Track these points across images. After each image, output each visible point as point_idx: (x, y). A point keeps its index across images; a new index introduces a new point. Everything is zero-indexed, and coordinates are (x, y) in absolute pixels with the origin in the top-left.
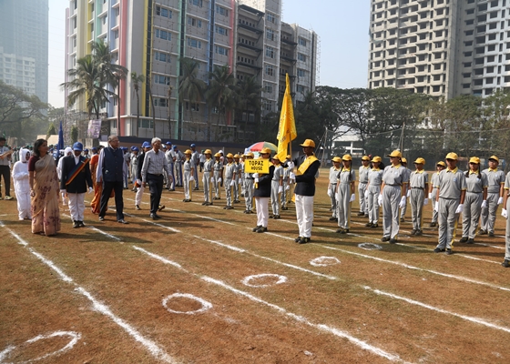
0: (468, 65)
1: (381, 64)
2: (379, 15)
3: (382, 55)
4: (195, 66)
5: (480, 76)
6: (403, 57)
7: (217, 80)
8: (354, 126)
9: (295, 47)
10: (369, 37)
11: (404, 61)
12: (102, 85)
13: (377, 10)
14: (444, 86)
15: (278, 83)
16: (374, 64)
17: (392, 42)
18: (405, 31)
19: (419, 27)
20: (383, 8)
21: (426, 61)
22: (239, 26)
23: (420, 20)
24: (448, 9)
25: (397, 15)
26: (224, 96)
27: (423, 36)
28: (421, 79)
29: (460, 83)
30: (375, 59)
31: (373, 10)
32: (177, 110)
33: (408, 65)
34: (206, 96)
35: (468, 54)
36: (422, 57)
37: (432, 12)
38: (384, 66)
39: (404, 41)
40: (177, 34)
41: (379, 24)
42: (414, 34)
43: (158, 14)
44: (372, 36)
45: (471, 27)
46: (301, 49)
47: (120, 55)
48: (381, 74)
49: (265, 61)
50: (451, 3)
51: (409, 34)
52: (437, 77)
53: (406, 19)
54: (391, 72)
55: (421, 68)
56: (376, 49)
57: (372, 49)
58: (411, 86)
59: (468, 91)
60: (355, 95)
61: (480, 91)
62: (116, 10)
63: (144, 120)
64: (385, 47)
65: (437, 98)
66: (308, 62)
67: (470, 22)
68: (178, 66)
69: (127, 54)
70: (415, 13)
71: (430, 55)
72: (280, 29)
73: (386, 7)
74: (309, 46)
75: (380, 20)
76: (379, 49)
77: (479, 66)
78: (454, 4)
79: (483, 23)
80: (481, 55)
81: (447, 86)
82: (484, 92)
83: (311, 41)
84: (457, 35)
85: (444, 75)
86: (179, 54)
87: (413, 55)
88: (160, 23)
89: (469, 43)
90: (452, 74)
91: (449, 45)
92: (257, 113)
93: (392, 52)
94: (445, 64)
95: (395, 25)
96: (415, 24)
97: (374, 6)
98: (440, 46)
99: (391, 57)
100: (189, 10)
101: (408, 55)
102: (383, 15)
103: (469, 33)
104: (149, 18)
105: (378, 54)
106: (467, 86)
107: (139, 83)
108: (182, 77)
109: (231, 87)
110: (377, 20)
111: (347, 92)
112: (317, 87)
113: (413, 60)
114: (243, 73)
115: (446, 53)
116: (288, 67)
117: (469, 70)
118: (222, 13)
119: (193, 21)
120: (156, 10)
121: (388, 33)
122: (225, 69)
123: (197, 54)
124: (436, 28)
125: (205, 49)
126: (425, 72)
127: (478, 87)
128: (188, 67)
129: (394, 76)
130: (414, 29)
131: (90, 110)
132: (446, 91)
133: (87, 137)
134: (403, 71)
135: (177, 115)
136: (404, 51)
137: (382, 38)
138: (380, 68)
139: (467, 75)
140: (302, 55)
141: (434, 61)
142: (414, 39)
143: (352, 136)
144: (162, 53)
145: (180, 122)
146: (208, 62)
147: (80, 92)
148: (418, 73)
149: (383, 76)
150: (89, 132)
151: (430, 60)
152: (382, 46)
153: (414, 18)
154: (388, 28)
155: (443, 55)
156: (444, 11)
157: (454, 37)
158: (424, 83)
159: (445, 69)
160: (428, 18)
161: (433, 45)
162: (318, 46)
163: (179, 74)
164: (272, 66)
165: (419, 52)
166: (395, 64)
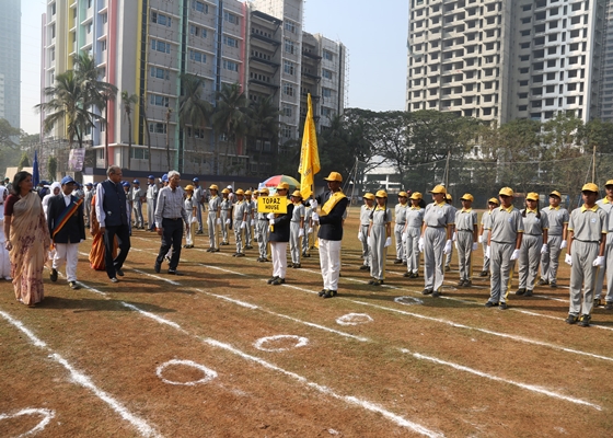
0: (524, 83)
1: (422, 82)
2: (419, 24)
3: (422, 71)
4: (198, 84)
5: (538, 97)
6: (447, 73)
7: (225, 100)
8: (390, 155)
9: (319, 62)
10: (407, 49)
11: (448, 79)
12: (86, 106)
13: (417, 18)
14: (496, 109)
15: (298, 104)
16: (413, 82)
17: (434, 56)
18: (449, 43)
19: (466, 38)
20: (424, 16)
21: (475, 79)
22: (252, 36)
23: (467, 30)
24: (500, 17)
25: (440, 24)
26: (234, 121)
27: (471, 49)
28: (469, 99)
29: (515, 104)
30: (415, 76)
31: (412, 18)
32: (177, 136)
33: (454, 83)
34: (213, 120)
35: (524, 70)
36: (470, 74)
37: (482, 20)
38: (425, 85)
39: (449, 55)
40: (177, 46)
41: (419, 34)
42: (460, 47)
43: (155, 21)
44: (411, 48)
45: (528, 39)
46: (326, 64)
47: (108, 70)
48: (422, 94)
49: (283, 79)
50: (503, 10)
51: (455, 47)
52: (488, 98)
53: (451, 29)
54: (433, 91)
55: (469, 87)
56: (415, 65)
57: (411, 64)
58: (458, 108)
59: (524, 114)
60: (391, 119)
61: (539, 115)
62: (103, 16)
63: (137, 149)
64: (426, 61)
65: (488, 122)
66: (335, 79)
67: (525, 33)
68: (179, 84)
69: (117, 69)
70: (462, 22)
71: (480, 72)
72: (300, 40)
73: (427, 14)
74: (335, 60)
75: (420, 29)
76: (419, 64)
77: (537, 85)
78: (507, 12)
79: (541, 34)
80: (539, 72)
81: (500, 108)
82: (543, 115)
83: (339, 54)
84: (511, 48)
85: (497, 96)
86: (179, 70)
87: (460, 71)
88: (157, 32)
89: (525, 58)
90: (506, 94)
91: (501, 60)
92: (274, 140)
93: (434, 67)
94: (497, 83)
95: (438, 36)
96: (461, 34)
97: (413, 13)
98: (491, 61)
99: (434, 74)
100: (192, 17)
101: (454, 71)
102: (424, 24)
103: (525, 45)
104: (144, 27)
105: (418, 70)
106: (523, 108)
107: (132, 104)
108: (183, 97)
109: (242, 110)
110: (417, 30)
111: (381, 115)
112: (345, 110)
113: (459, 77)
114: (257, 92)
115: (498, 69)
116: (311, 85)
117: (525, 89)
118: (231, 21)
119: (197, 30)
120: (151, 17)
121: (430, 45)
122: (235, 88)
123: (201, 70)
124: (486, 39)
125: (210, 64)
126: (474, 92)
127: (537, 110)
128: (190, 85)
129: (437, 96)
130: (460, 41)
131: (72, 137)
132: (499, 114)
133: (68, 169)
134: (448, 91)
135: (178, 142)
136: (449, 67)
137: (422, 51)
138: (421, 87)
139: (523, 96)
140: (327, 71)
141: (484, 78)
142: (460, 53)
143: (388, 168)
144: (158, 68)
145: (181, 152)
146: (214, 79)
147: (60, 115)
148: (465, 93)
149: (425, 97)
150: (70, 164)
151: (479, 77)
152: (423, 61)
153: (461, 28)
154: (430, 39)
155: (494, 72)
156: (496, 20)
157: (508, 50)
158: (473, 105)
159: (497, 87)
160: (477, 28)
161: (483, 60)
162: (346, 60)
163: (179, 93)
164: (292, 84)
165: (466, 68)
166: (439, 82)
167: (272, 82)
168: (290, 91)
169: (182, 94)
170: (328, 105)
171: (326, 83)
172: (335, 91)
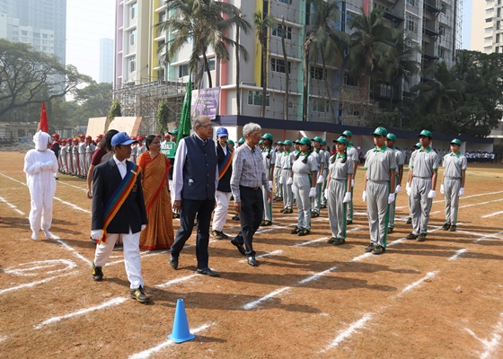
15: (421, 42)
32: (301, 77)
49: (407, 10)
66: (451, 14)
135: (303, 85)
145: (306, 96)
163: (304, 22)
164: (413, 17)
167: (393, 12)
168: (412, 27)
169: (307, 23)
170: (443, 44)
171: (442, 19)
172: (450, 28)
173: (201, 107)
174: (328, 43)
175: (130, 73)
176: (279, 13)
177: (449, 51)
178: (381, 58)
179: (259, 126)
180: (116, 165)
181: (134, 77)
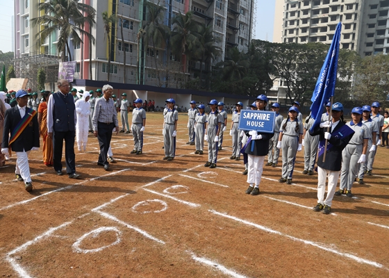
0: (372, 26)
1: (296, 23)
3: (296, 14)
4: (158, 11)
5: (381, 37)
6: (316, 17)
7: (181, 26)
9: (239, 1)
11: (316, 21)
14: (353, 44)
15: (225, 34)
16: (289, 23)
17: (306, 3)
21: (337, 22)
28: (331, 36)
29: (364, 42)
30: (290, 18)
32: (140, 55)
33: (320, 24)
35: (373, 16)
36: (334, 18)
38: (298, 24)
39: (318, 3)
46: (242, 3)
48: (295, 32)
49: (216, 12)
52: (347, 36)
54: (304, 30)
55: (332, 27)
56: (291, 9)
57: (288, 9)
59: (371, 49)
61: (381, 50)
63: (108, 64)
64: (299, 7)
66: (248, 16)
68: (142, 10)
71: (341, 16)
76: (294, 9)
77: (381, 28)
80: (384, 18)
81: (355, 44)
82: (385, 50)
85: (354, 35)
87: (326, 15)
89: (374, 7)
91: (359, 7)
93: (306, 12)
94: (355, 25)
99: (306, 16)
101: (320, 15)
105: (293, 14)
106: (370, 44)
108: (146, 22)
112: (253, 40)
113: (325, 20)
115: (356, 15)
116: (232, 20)
117: (373, 30)
127: (380, 46)
128: (153, 12)
129: (307, 34)
134: (315, 30)
135: (140, 60)
138: (295, 26)
139: (371, 35)
140: (243, 9)
141: (345, 21)
145: (142, 68)
146: (168, 8)
149: (297, 34)
151: (341, 20)
152: (297, 7)
155: (353, 16)
159: (354, 28)
161: (345, 7)
163: (142, 19)
165: (331, 13)
166: (309, 23)
167: (206, 14)
168: (219, 23)
169: (144, 19)
170: (242, 36)
171: (242, 18)
172: (247, 25)
173: (65, 74)
174: (156, 33)
175: (25, 47)
176: (124, 12)
177: (246, 40)
178: (190, 44)
179: (112, 87)
180: (18, 110)
181: (28, 50)
